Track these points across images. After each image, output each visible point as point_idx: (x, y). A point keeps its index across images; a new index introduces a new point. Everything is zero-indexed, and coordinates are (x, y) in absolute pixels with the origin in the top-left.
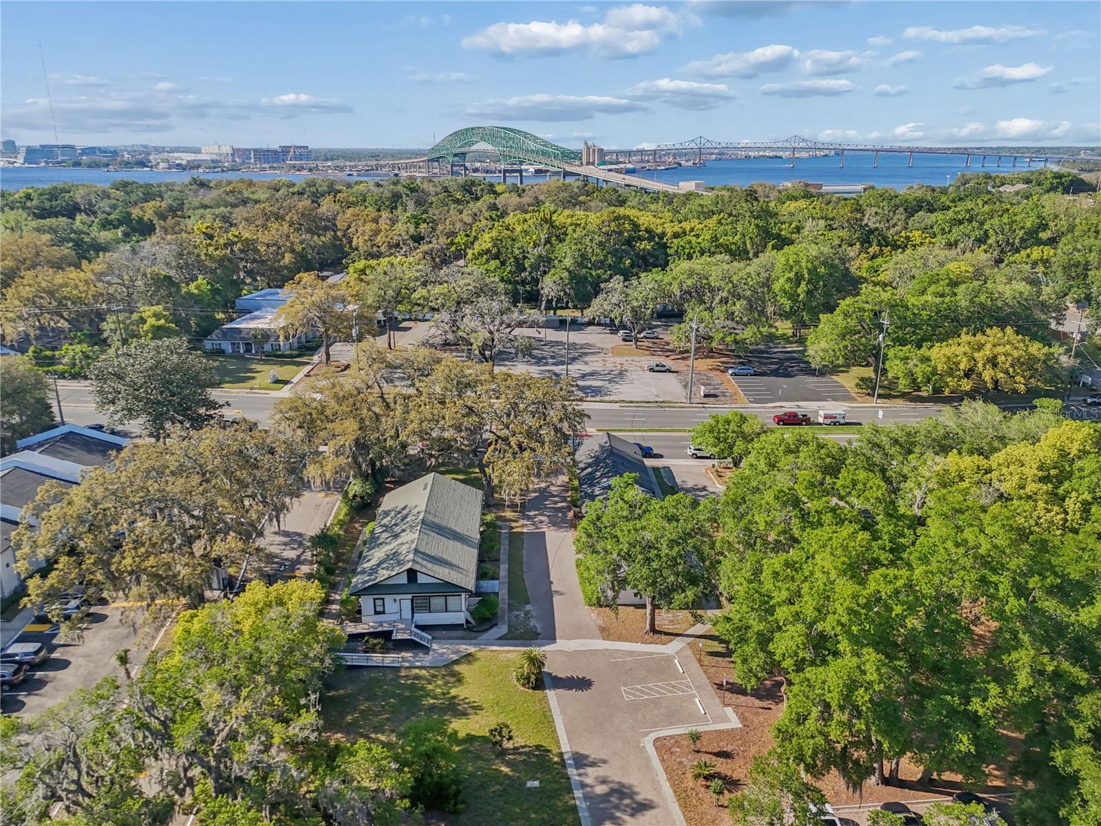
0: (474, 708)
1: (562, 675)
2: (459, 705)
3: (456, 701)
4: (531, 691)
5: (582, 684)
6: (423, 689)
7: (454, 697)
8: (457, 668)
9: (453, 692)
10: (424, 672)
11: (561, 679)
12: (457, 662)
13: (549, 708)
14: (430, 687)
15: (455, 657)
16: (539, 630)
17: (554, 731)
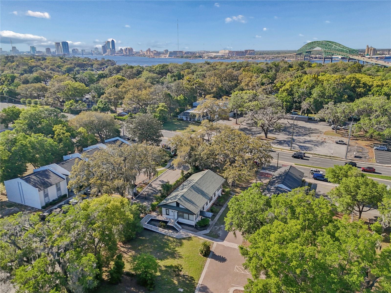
0: (179, 257)
1: (217, 254)
2: (176, 254)
3: (176, 252)
4: (202, 256)
5: (222, 259)
6: (168, 245)
7: (176, 251)
8: (183, 241)
9: (177, 249)
10: (172, 239)
11: (216, 255)
12: (184, 239)
13: (205, 265)
14: (170, 245)
15: (184, 236)
16: (220, 236)
17: (201, 274)
